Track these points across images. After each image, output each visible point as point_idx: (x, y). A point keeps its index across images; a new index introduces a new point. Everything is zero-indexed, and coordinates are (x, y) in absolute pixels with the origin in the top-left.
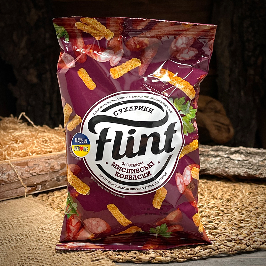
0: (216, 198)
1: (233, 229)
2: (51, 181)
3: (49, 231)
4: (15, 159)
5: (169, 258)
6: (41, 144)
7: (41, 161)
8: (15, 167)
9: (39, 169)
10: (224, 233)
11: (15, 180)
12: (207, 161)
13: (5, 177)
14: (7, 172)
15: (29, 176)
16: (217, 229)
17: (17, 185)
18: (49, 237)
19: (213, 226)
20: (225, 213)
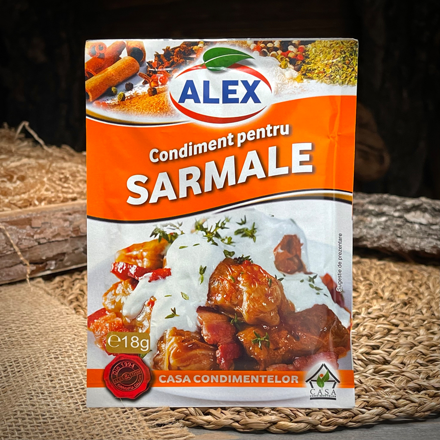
0: (382, 298)
1: (419, 365)
2: (73, 255)
3: (69, 357)
4: (8, 211)
6: (56, 184)
7: (56, 218)
8: (7, 228)
9: (52, 232)
10: (403, 371)
11: (7, 252)
12: (362, 223)
15: (33, 245)
16: (389, 364)
17: (10, 261)
18: (69, 369)
19: (381, 358)
20: (400, 329)
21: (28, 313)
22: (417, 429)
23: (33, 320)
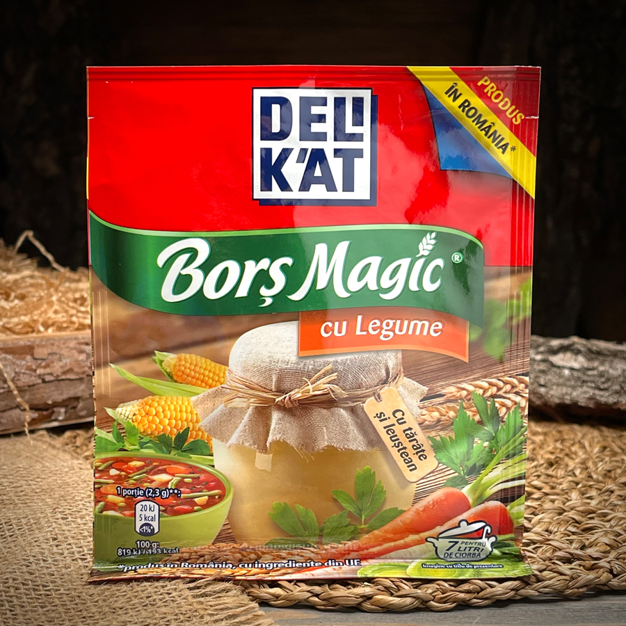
1: (570, 533)
2: (90, 401)
6: (69, 306)
7: (68, 347)
9: (62, 367)
10: (549, 540)
15: (35, 382)
16: (529, 531)
17: (3, 403)
20: (544, 492)
21: (25, 467)
22: (568, 609)
23: (32, 475)
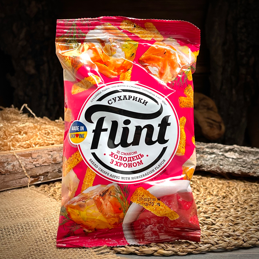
0: (212, 195)
1: (230, 226)
2: (53, 173)
3: (54, 221)
4: (19, 150)
5: (170, 252)
6: (43, 136)
7: (44, 153)
8: (20, 158)
9: (42, 161)
10: (222, 228)
11: (20, 170)
12: (202, 158)
13: (9, 167)
14: (12, 162)
15: (33, 167)
16: (215, 225)
17: (21, 175)
19: (211, 222)
20: (221, 209)
23: (34, 204)
